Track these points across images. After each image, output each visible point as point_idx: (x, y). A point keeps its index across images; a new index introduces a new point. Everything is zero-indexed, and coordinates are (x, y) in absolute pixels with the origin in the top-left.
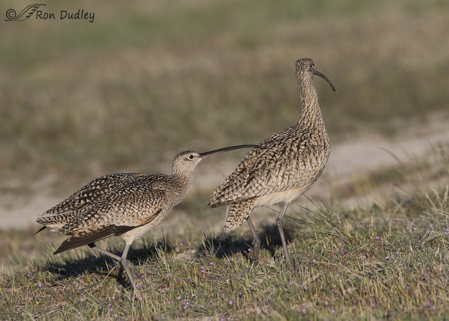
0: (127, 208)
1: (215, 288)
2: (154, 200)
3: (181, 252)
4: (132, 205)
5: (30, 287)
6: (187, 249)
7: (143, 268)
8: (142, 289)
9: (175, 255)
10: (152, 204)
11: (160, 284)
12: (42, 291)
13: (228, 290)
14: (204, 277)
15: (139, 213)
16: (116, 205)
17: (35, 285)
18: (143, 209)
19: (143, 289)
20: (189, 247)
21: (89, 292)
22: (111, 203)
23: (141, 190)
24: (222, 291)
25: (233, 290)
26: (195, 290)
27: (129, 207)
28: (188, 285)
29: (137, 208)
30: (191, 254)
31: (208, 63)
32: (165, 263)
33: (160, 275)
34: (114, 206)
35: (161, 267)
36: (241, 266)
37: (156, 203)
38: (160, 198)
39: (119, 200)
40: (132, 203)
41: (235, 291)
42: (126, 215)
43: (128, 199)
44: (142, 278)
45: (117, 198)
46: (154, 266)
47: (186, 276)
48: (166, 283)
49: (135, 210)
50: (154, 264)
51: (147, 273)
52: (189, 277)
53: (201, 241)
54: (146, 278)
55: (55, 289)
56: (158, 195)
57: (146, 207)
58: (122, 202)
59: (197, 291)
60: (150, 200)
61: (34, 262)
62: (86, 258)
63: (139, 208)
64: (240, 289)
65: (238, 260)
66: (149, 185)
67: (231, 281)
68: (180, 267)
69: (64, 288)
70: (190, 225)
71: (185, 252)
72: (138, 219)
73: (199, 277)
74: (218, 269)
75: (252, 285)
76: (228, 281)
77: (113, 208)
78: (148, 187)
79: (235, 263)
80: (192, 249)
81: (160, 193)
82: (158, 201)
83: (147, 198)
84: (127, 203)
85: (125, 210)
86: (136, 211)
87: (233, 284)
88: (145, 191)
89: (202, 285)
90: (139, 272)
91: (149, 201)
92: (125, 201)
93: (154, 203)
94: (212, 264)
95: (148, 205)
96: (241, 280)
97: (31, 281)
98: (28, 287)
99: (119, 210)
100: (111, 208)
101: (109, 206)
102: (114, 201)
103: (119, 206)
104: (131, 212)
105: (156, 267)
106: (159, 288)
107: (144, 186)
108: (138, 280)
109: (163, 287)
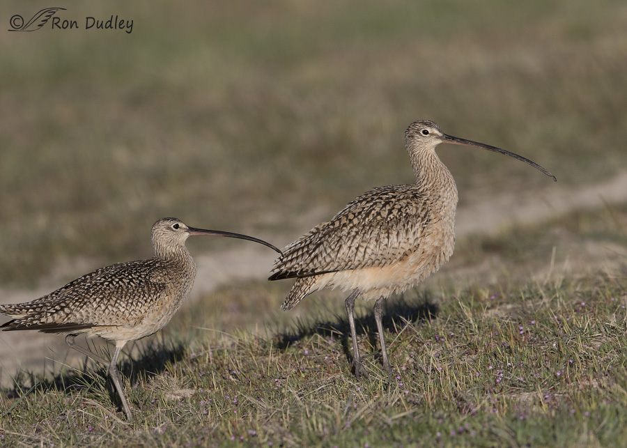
0: (111, 305)
1: (538, 354)
2: (150, 296)
3: (493, 307)
4: (118, 301)
5: (293, 355)
6: (501, 304)
7: (443, 329)
8: (441, 357)
9: (485, 311)
10: (146, 301)
11: (466, 350)
12: (309, 360)
13: (555, 357)
14: (523, 340)
15: (127, 312)
16: (95, 300)
17: (300, 352)
18: (133, 308)
19: (443, 356)
20: (503, 301)
21: (371, 360)
22: (88, 297)
23: (134, 283)
24: (547, 359)
25: (561, 357)
26: (511, 358)
27: (113, 304)
28: (502, 351)
29: (124, 305)
30: (505, 310)
31: (530, 60)
32: (472, 322)
33: (465, 337)
34: (92, 301)
35: (467, 328)
36: (572, 325)
37: (152, 300)
38: (158, 294)
39: (101, 294)
40: (118, 299)
41: (564, 359)
42: (107, 313)
43: (113, 293)
44: (442, 342)
45: (98, 291)
46: (457, 325)
47: (500, 339)
48: (472, 348)
49: (120, 308)
50: (457, 323)
51: (448, 336)
52: (504, 340)
53: (519, 293)
54: (446, 342)
55: (326, 358)
56: (156, 290)
57: (137, 304)
58: (104, 297)
59: (514, 359)
60: (144, 296)
61: (299, 321)
62: (367, 316)
63: (127, 306)
64: (571, 356)
65: (567, 317)
66: (147, 275)
67: (558, 346)
68: (491, 327)
69: (339, 355)
70: (506, 272)
71: (498, 307)
72: (123, 319)
73: (516, 340)
74: (542, 329)
75: (587, 350)
76: (555, 345)
77: (90, 303)
78: (145, 277)
79: (565, 321)
80: (508, 303)
81: (160, 287)
82: (155, 297)
83: (140, 293)
84: (111, 298)
85: (107, 308)
86: (123, 310)
87: (562, 349)
88: (139, 284)
89: (521, 351)
90: (438, 334)
91: (142, 296)
92: (109, 295)
93: (149, 301)
94: (533, 322)
95: (140, 302)
96: (572, 343)
97: (295, 347)
98: (291, 354)
99: (99, 306)
100: (88, 303)
101: (86, 300)
102: (93, 294)
103: (99, 302)
104: (115, 310)
105: (459, 327)
106: (464, 354)
107: (140, 276)
108: (436, 345)
109: (469, 354)
